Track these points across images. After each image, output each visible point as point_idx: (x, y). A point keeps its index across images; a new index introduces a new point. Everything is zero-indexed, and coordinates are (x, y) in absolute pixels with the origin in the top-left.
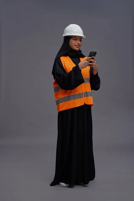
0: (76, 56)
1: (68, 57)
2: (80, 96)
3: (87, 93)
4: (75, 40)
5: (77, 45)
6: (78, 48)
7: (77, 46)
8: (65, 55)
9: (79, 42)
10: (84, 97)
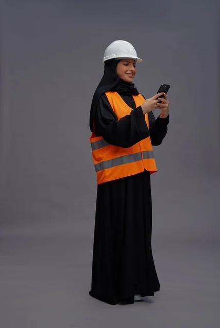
0: (128, 92)
1: (116, 93)
2: (137, 157)
3: (147, 152)
4: (127, 65)
5: (129, 72)
6: (131, 77)
7: (129, 75)
8: (112, 90)
9: (133, 69)
10: (144, 159)
